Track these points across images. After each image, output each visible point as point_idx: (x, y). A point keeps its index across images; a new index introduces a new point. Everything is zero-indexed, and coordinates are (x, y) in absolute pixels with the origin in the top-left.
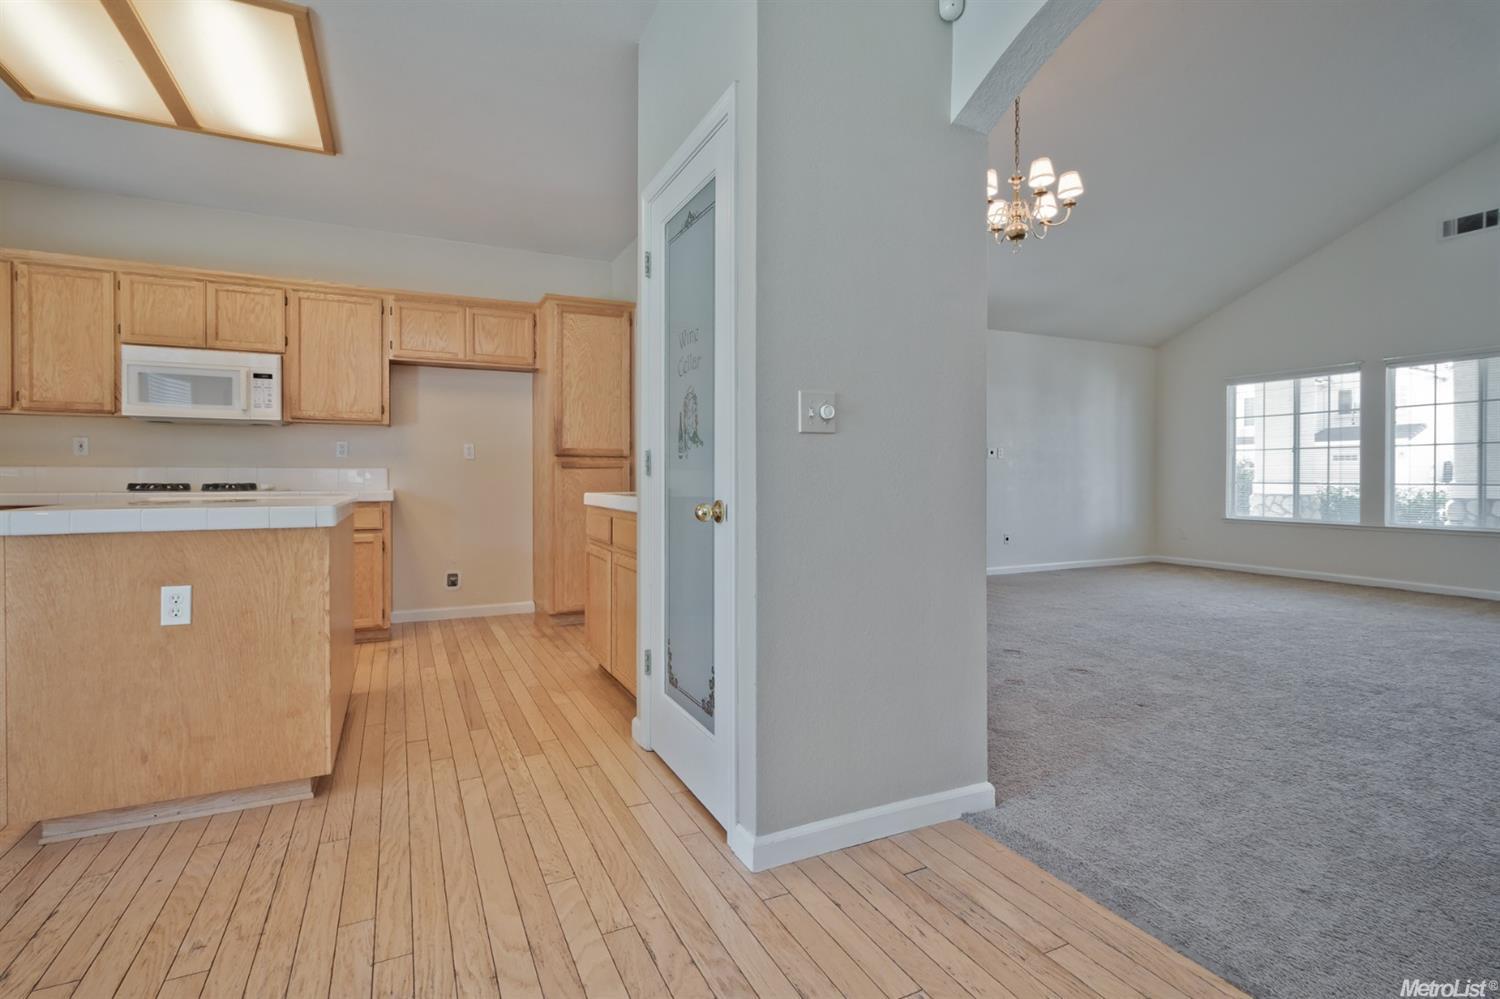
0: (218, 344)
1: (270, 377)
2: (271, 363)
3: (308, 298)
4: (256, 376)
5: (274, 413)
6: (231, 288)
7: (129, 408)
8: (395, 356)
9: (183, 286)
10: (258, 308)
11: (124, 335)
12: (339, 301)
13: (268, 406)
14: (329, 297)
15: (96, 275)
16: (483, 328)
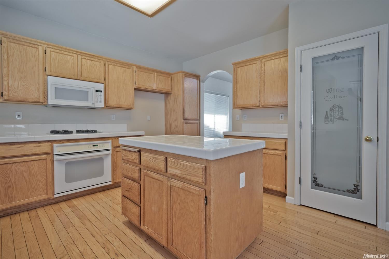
0: (82, 78)
1: (101, 91)
2: (101, 87)
3: (111, 65)
4: (97, 91)
5: (102, 105)
6: (87, 58)
7: (52, 101)
8: (136, 87)
9: (70, 55)
10: (95, 66)
11: (48, 72)
12: (120, 67)
13: (100, 102)
14: (117, 65)
15: (36, 46)
16: (159, 80)
